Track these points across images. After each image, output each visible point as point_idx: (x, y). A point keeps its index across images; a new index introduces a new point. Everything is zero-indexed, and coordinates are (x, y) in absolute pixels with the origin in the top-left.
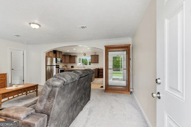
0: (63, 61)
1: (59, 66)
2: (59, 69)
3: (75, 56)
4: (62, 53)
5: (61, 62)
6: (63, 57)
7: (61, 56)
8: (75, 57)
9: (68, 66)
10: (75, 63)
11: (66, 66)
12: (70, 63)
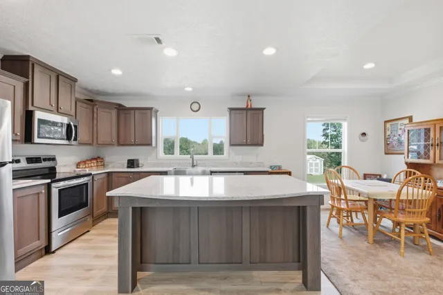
0: (83, 134)
1: (53, 159)
2: (49, 186)
3: (151, 109)
4: (72, 88)
5: (69, 138)
6: (83, 110)
7: (66, 103)
8: (147, 112)
9: (107, 159)
10: (150, 144)
11: (98, 159)
12: (119, 144)
